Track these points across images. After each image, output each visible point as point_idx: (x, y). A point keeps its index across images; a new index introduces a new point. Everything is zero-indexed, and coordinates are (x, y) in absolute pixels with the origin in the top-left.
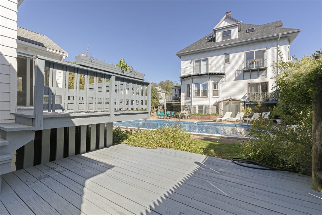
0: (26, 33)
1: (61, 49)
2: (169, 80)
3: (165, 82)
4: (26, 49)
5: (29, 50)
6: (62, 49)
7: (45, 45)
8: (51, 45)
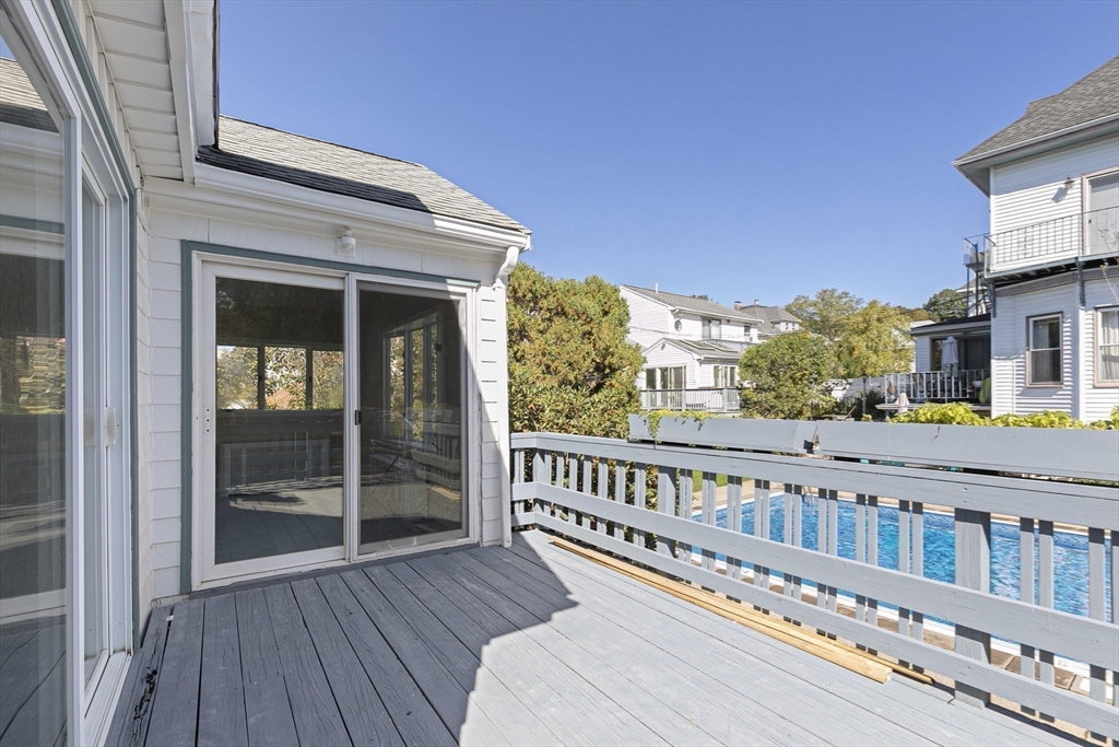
0: (348, 161)
1: (491, 213)
2: (833, 291)
3: (813, 298)
4: (340, 233)
5: (353, 241)
6: (496, 212)
7: (424, 200)
8: (448, 200)
